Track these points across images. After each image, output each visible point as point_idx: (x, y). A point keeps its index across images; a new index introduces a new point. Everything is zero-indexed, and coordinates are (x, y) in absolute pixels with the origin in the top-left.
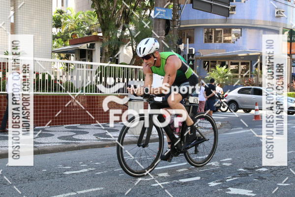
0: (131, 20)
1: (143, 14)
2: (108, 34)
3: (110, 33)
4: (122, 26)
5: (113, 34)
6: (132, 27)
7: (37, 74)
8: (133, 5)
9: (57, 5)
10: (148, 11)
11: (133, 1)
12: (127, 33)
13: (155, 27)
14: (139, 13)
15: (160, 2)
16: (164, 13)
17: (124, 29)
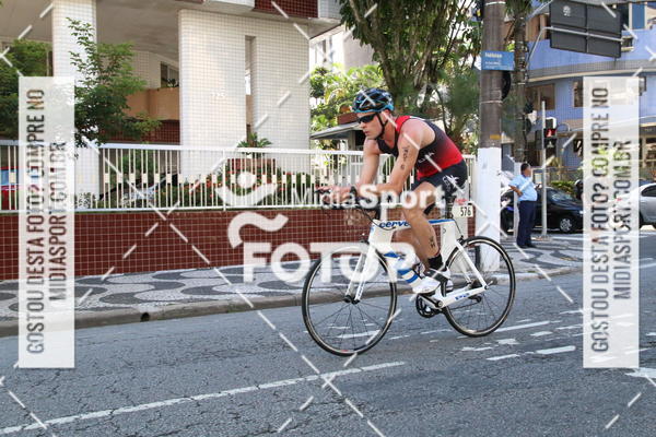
0: (441, 76)
1: (461, 64)
2: (403, 103)
3: (406, 100)
4: (425, 87)
5: (410, 102)
6: (442, 88)
7: (289, 176)
8: (443, 49)
9: (315, 59)
10: (470, 58)
11: (443, 43)
12: (434, 98)
13: (484, 85)
14: (455, 62)
15: (493, 42)
16: (500, 61)
17: (429, 92)
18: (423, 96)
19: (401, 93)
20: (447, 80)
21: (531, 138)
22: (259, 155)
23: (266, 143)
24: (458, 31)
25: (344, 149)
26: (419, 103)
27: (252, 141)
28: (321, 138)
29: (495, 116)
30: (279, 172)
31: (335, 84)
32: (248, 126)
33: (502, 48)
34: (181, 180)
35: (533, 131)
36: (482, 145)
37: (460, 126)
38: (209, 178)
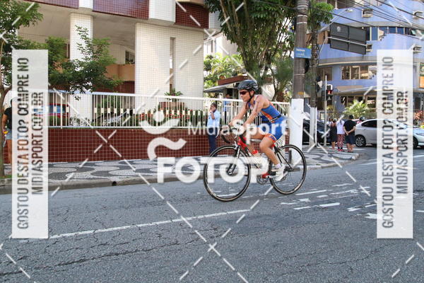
0: (273, 61)
1: (283, 55)
4: (264, 66)
5: (256, 74)
6: (274, 67)
7: (191, 112)
8: (274, 47)
9: (207, 51)
10: (289, 52)
11: (274, 43)
12: (269, 72)
13: (296, 65)
14: (281, 54)
15: (300, 43)
16: (304, 53)
17: (266, 69)
18: (263, 71)
19: (252, 69)
20: (276, 63)
21: (319, 95)
22: (176, 100)
23: (180, 94)
24: (282, 38)
25: (221, 98)
26: (261, 75)
27: (172, 92)
28: (209, 92)
29: (301, 82)
30: (186, 109)
31: (217, 64)
32: (171, 85)
33: (305, 47)
34: (134, 112)
35: (320, 91)
36: (294, 97)
37: (283, 87)
38: (149, 112)
